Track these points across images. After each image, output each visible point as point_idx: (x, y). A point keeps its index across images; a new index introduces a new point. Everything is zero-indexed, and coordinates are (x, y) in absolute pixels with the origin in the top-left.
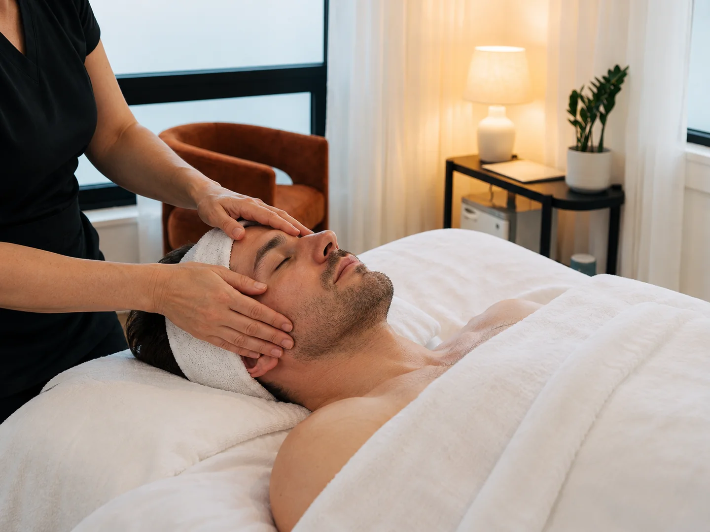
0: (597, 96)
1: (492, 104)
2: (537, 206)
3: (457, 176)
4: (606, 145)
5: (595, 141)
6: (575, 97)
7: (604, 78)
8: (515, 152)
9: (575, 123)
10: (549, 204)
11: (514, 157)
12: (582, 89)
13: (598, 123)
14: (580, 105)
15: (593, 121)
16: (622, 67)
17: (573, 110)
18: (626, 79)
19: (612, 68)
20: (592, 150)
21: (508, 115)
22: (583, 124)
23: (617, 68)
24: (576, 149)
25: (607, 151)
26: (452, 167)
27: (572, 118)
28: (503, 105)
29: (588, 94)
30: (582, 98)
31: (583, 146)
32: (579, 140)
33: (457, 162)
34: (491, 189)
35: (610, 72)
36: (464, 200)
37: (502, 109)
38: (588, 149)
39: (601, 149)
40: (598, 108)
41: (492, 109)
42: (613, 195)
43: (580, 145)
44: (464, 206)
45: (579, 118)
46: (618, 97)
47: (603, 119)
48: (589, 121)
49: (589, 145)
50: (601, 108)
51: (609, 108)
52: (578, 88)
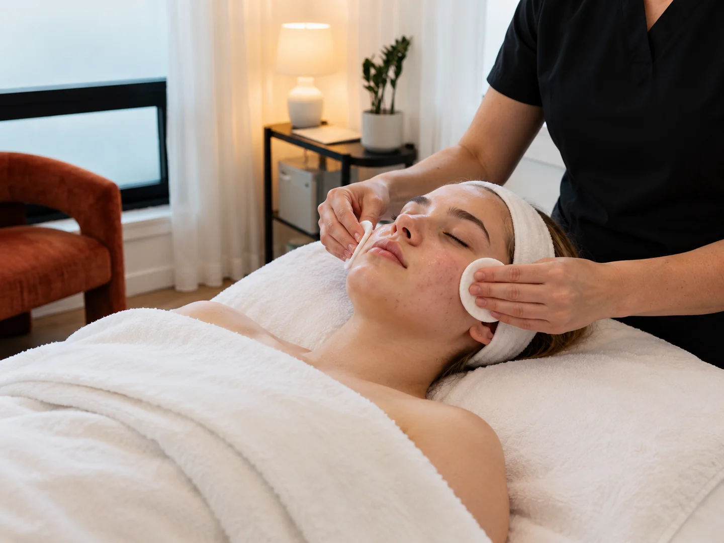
0: (387, 63)
1: (301, 75)
3: (275, 142)
4: (397, 108)
6: (367, 65)
7: (392, 47)
8: (324, 118)
9: (369, 88)
10: (348, 162)
11: (324, 123)
12: (373, 56)
13: (388, 86)
14: (373, 71)
15: (384, 85)
16: (408, 37)
17: (367, 76)
18: (410, 48)
19: (400, 39)
20: (385, 112)
21: (316, 84)
22: (376, 89)
23: (404, 39)
24: (371, 112)
25: (399, 112)
26: (269, 133)
27: (366, 84)
28: (311, 76)
29: (378, 61)
30: (373, 65)
31: (377, 109)
32: (373, 104)
33: (274, 129)
34: (305, 153)
35: (397, 42)
36: (280, 163)
37: (311, 80)
38: (382, 112)
39: (392, 111)
40: (387, 72)
41: (301, 79)
42: (406, 152)
43: (374, 108)
45: (372, 84)
46: (405, 63)
47: (393, 83)
48: (381, 85)
49: (382, 107)
50: (391, 73)
51: (398, 73)
52: (369, 57)
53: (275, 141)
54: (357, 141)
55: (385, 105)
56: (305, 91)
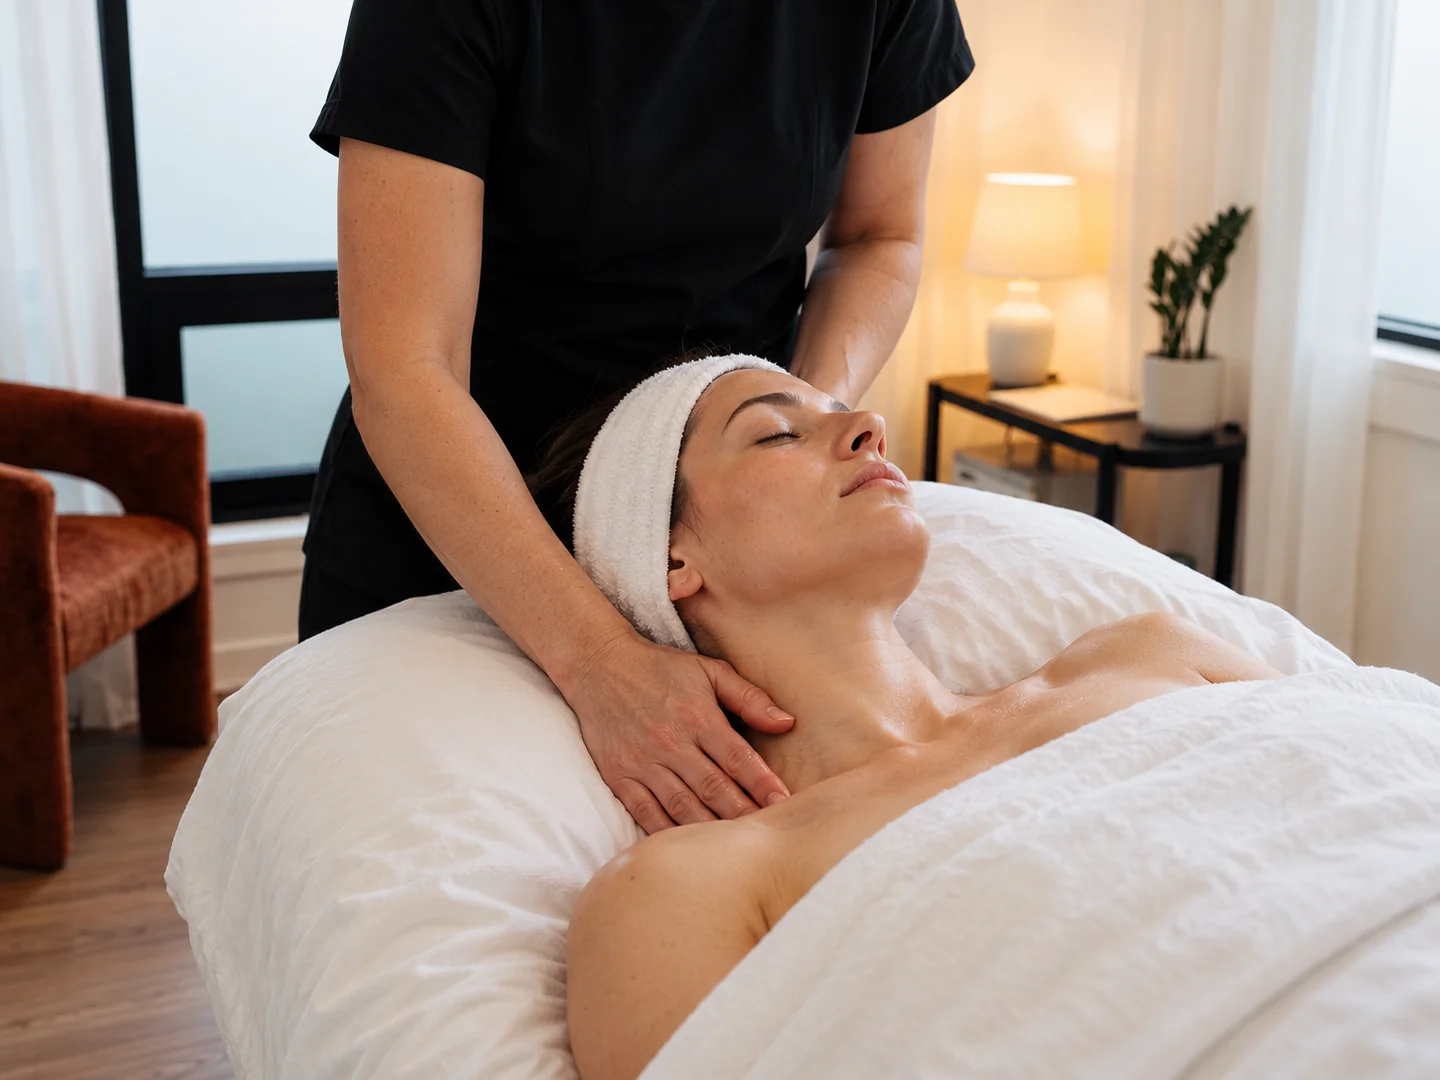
0: (1198, 259)
1: (1015, 277)
2: (1091, 463)
4: (1211, 347)
5: (1192, 341)
6: (1161, 261)
7: (1211, 227)
8: (1053, 369)
9: (1159, 308)
10: (1112, 458)
11: (1052, 379)
12: (1173, 245)
13: (1198, 306)
14: (1170, 275)
15: (1189, 304)
16: (1241, 208)
17: (1157, 283)
18: (1246, 231)
19: (1226, 211)
20: (1188, 356)
21: (1042, 297)
22: (1172, 310)
23: (1233, 212)
24: (1161, 354)
25: (1214, 358)
26: (938, 394)
27: (1153, 298)
28: (1034, 278)
29: (1180, 256)
30: (1172, 264)
31: (1172, 348)
32: (1165, 340)
33: (948, 386)
34: (1008, 435)
35: (1220, 217)
36: (959, 456)
37: (1032, 287)
38: (1181, 355)
39: (1202, 354)
40: (1197, 276)
41: (1015, 286)
42: (1222, 441)
43: (1167, 348)
44: (959, 468)
45: (1167, 300)
46: (1233, 262)
47: (1208, 299)
48: (1183, 303)
49: (1182, 347)
50: (1204, 281)
51: (1217, 280)
52: (1165, 245)
53: (948, 411)
54: (1130, 417)
55: (1189, 341)
56: (1021, 310)
